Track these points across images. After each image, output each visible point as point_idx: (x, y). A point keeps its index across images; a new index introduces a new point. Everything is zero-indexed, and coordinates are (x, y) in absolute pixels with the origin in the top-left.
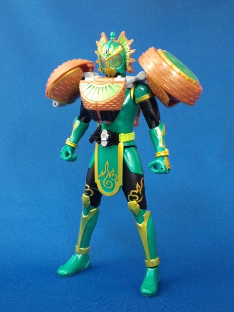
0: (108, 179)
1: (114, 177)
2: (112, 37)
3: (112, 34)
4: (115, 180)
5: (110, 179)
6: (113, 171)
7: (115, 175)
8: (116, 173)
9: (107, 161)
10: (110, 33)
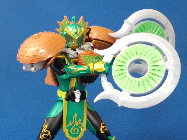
0: (75, 127)
1: (80, 125)
2: (73, 20)
3: (73, 18)
4: (81, 127)
5: (77, 127)
6: (80, 120)
7: (81, 123)
8: (82, 121)
9: (76, 114)
10: (72, 17)
